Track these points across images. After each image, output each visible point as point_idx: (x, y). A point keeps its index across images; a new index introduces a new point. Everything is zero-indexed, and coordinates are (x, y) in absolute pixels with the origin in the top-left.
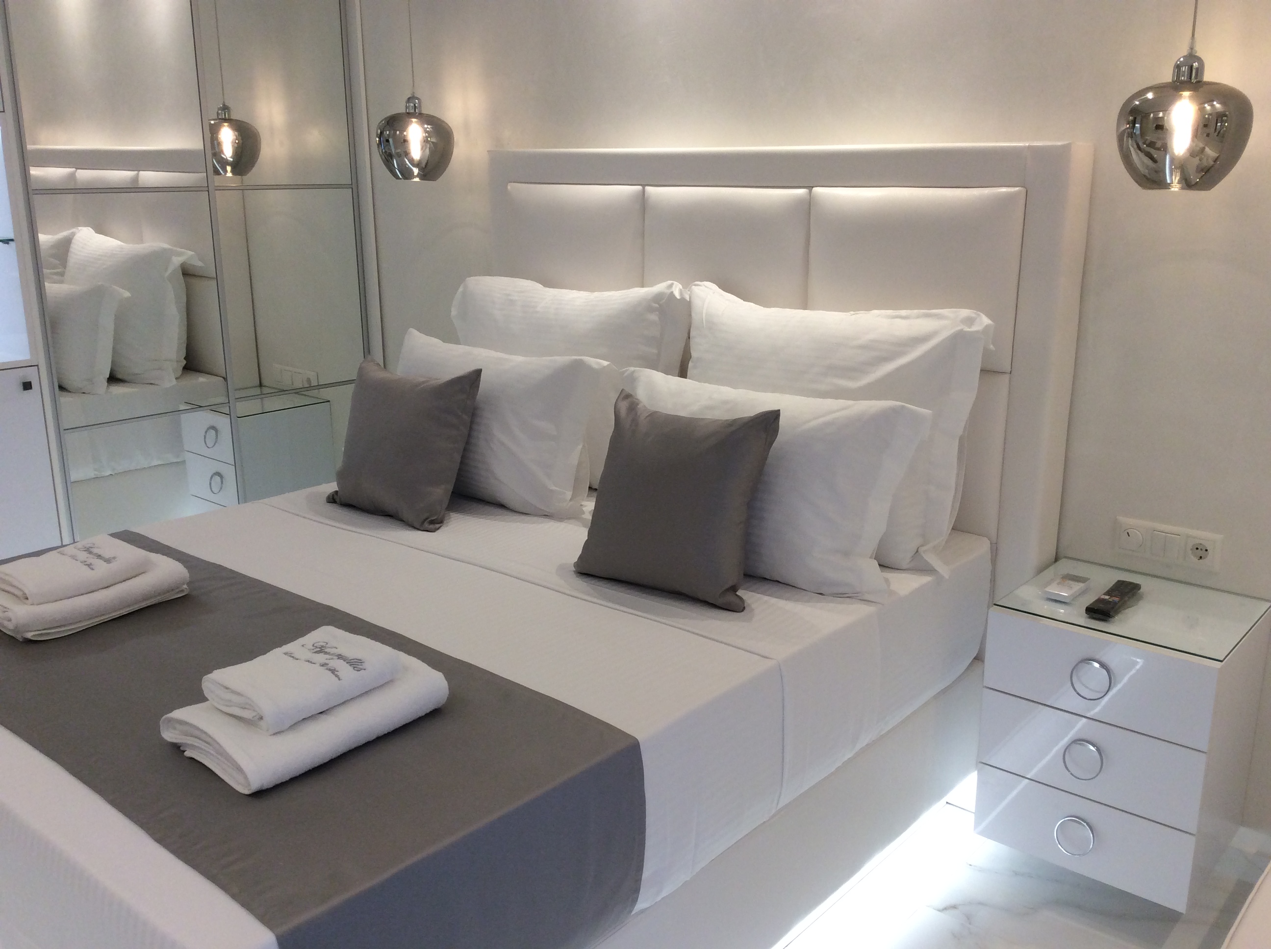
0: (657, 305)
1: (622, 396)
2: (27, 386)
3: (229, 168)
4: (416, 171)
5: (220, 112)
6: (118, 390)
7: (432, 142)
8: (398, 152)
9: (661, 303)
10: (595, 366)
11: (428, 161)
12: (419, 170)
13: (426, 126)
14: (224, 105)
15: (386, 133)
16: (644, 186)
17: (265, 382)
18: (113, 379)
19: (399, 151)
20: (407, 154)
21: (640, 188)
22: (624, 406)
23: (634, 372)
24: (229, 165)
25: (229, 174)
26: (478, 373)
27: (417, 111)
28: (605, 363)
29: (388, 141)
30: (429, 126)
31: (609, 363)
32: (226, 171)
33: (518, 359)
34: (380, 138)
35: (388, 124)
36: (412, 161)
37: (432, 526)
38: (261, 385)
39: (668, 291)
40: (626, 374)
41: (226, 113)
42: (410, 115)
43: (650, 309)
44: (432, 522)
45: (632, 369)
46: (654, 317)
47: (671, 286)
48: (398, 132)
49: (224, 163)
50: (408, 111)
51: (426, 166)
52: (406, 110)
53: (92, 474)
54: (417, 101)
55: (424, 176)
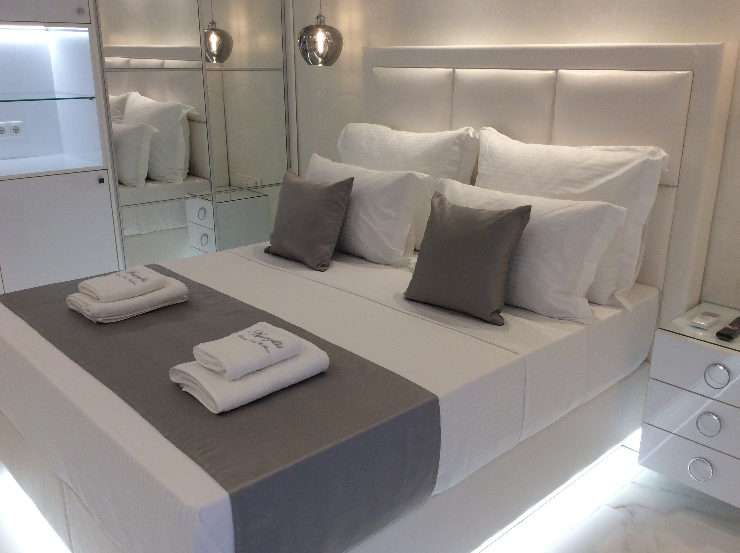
0: (458, 141)
1: (436, 195)
2: (101, 181)
3: (214, 58)
4: (320, 60)
5: (210, 25)
6: (151, 185)
7: (330, 42)
8: (310, 49)
9: (461, 140)
10: (420, 177)
11: (327, 54)
12: (322, 59)
13: (327, 33)
14: (213, 21)
15: (304, 37)
16: (454, 69)
17: (232, 184)
18: (149, 179)
19: (310, 48)
20: (315, 49)
21: (451, 70)
22: (437, 201)
23: (443, 181)
24: (214, 56)
25: (215, 62)
26: (352, 179)
27: (322, 24)
28: (426, 176)
29: (305, 42)
30: (329, 33)
31: (429, 175)
32: (213, 60)
33: (375, 172)
34: (300, 40)
35: (305, 32)
36: (318, 54)
37: (323, 268)
38: (230, 185)
39: (466, 133)
40: (439, 182)
41: (214, 26)
42: (318, 26)
43: (455, 144)
44: (323, 266)
45: (442, 179)
46: (456, 149)
47: (468, 130)
48: (311, 37)
49: (212, 55)
50: (317, 24)
51: (326, 57)
52: (316, 24)
53: (137, 232)
54: (322, 18)
55: (325, 63)
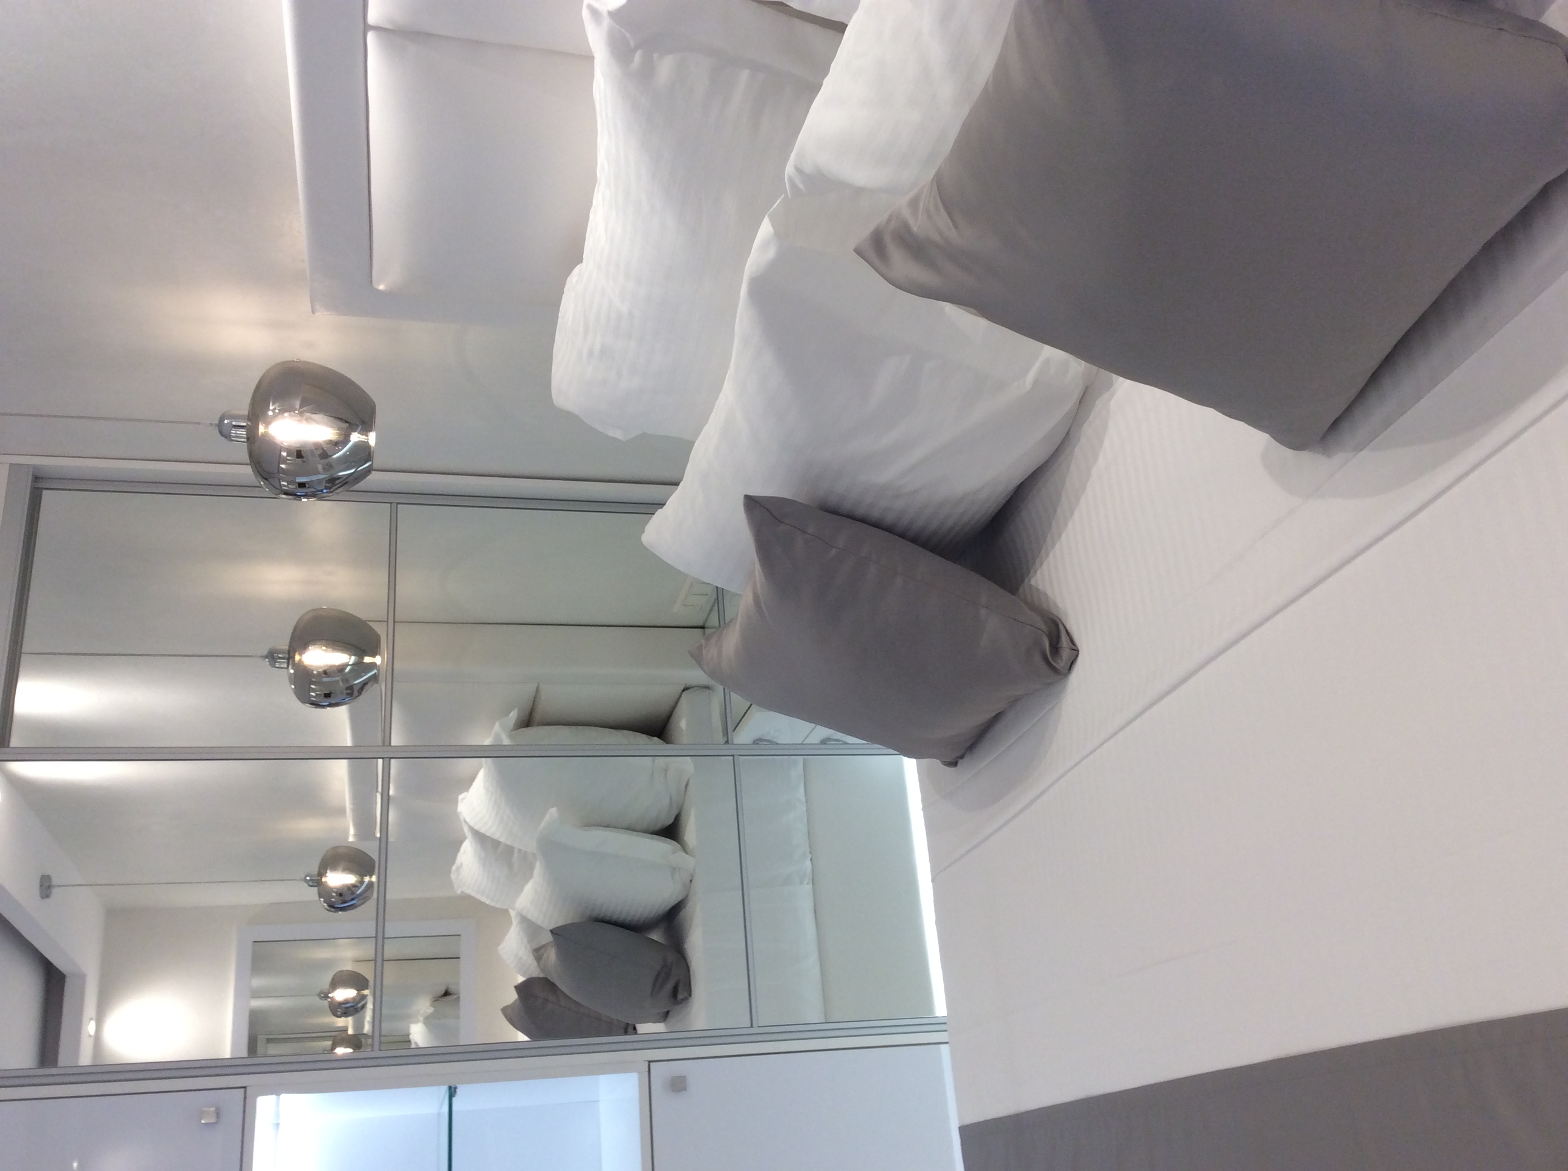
0: (638, 57)
1: (877, 262)
2: (678, 1085)
3: (367, 660)
4: (355, 437)
5: (277, 665)
7: (300, 408)
8: (324, 469)
9: (632, 43)
10: (771, 253)
11: (336, 418)
12: (355, 431)
13: (270, 413)
14: (266, 657)
15: (284, 486)
16: (367, 28)
18: (671, 831)
19: (320, 467)
20: (323, 452)
21: (371, 37)
23: (799, 170)
24: (363, 659)
25: (378, 660)
26: (752, 503)
27: (244, 424)
28: (766, 228)
29: (302, 485)
30: (271, 407)
31: (766, 216)
32: (373, 665)
33: (727, 395)
34: (300, 496)
35: (266, 479)
36: (336, 444)
37: (1066, 653)
39: (607, 22)
40: (801, 186)
41: (280, 656)
42: (252, 438)
43: (645, 76)
44: (1055, 648)
45: (789, 169)
46: (665, 67)
47: (595, 12)
48: (283, 466)
49: (360, 668)
50: (245, 440)
51: (346, 422)
52: (244, 442)
53: (807, 888)
54: (226, 422)
55: (366, 425)
